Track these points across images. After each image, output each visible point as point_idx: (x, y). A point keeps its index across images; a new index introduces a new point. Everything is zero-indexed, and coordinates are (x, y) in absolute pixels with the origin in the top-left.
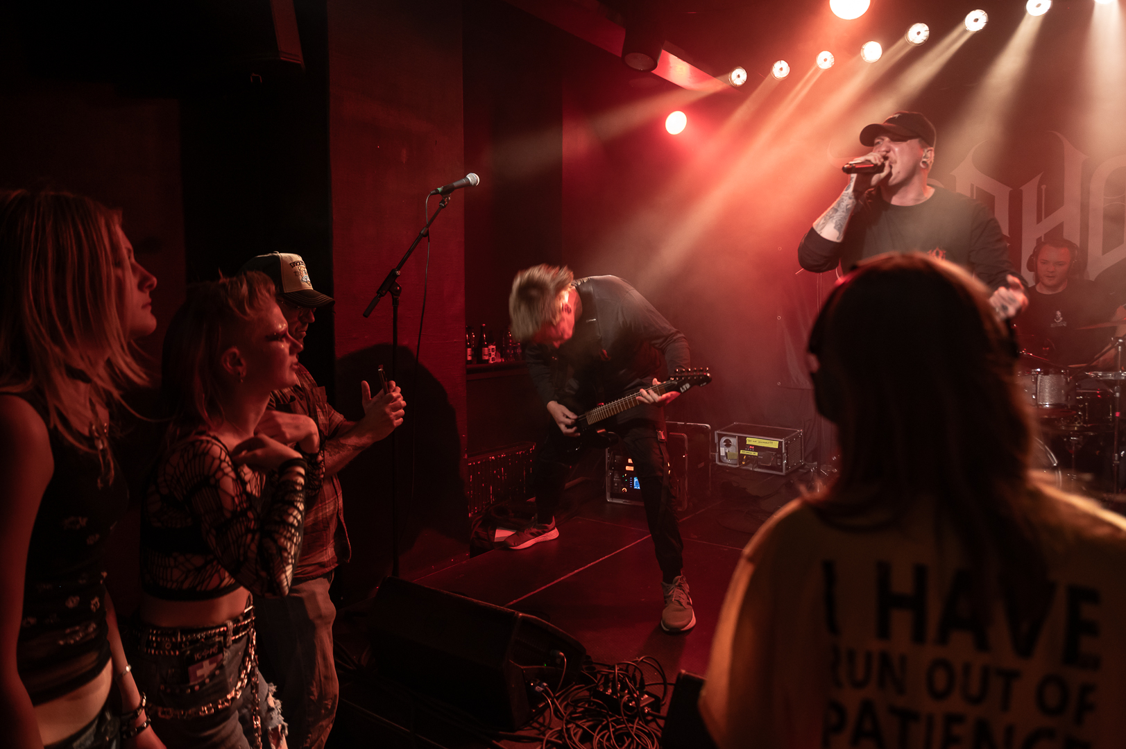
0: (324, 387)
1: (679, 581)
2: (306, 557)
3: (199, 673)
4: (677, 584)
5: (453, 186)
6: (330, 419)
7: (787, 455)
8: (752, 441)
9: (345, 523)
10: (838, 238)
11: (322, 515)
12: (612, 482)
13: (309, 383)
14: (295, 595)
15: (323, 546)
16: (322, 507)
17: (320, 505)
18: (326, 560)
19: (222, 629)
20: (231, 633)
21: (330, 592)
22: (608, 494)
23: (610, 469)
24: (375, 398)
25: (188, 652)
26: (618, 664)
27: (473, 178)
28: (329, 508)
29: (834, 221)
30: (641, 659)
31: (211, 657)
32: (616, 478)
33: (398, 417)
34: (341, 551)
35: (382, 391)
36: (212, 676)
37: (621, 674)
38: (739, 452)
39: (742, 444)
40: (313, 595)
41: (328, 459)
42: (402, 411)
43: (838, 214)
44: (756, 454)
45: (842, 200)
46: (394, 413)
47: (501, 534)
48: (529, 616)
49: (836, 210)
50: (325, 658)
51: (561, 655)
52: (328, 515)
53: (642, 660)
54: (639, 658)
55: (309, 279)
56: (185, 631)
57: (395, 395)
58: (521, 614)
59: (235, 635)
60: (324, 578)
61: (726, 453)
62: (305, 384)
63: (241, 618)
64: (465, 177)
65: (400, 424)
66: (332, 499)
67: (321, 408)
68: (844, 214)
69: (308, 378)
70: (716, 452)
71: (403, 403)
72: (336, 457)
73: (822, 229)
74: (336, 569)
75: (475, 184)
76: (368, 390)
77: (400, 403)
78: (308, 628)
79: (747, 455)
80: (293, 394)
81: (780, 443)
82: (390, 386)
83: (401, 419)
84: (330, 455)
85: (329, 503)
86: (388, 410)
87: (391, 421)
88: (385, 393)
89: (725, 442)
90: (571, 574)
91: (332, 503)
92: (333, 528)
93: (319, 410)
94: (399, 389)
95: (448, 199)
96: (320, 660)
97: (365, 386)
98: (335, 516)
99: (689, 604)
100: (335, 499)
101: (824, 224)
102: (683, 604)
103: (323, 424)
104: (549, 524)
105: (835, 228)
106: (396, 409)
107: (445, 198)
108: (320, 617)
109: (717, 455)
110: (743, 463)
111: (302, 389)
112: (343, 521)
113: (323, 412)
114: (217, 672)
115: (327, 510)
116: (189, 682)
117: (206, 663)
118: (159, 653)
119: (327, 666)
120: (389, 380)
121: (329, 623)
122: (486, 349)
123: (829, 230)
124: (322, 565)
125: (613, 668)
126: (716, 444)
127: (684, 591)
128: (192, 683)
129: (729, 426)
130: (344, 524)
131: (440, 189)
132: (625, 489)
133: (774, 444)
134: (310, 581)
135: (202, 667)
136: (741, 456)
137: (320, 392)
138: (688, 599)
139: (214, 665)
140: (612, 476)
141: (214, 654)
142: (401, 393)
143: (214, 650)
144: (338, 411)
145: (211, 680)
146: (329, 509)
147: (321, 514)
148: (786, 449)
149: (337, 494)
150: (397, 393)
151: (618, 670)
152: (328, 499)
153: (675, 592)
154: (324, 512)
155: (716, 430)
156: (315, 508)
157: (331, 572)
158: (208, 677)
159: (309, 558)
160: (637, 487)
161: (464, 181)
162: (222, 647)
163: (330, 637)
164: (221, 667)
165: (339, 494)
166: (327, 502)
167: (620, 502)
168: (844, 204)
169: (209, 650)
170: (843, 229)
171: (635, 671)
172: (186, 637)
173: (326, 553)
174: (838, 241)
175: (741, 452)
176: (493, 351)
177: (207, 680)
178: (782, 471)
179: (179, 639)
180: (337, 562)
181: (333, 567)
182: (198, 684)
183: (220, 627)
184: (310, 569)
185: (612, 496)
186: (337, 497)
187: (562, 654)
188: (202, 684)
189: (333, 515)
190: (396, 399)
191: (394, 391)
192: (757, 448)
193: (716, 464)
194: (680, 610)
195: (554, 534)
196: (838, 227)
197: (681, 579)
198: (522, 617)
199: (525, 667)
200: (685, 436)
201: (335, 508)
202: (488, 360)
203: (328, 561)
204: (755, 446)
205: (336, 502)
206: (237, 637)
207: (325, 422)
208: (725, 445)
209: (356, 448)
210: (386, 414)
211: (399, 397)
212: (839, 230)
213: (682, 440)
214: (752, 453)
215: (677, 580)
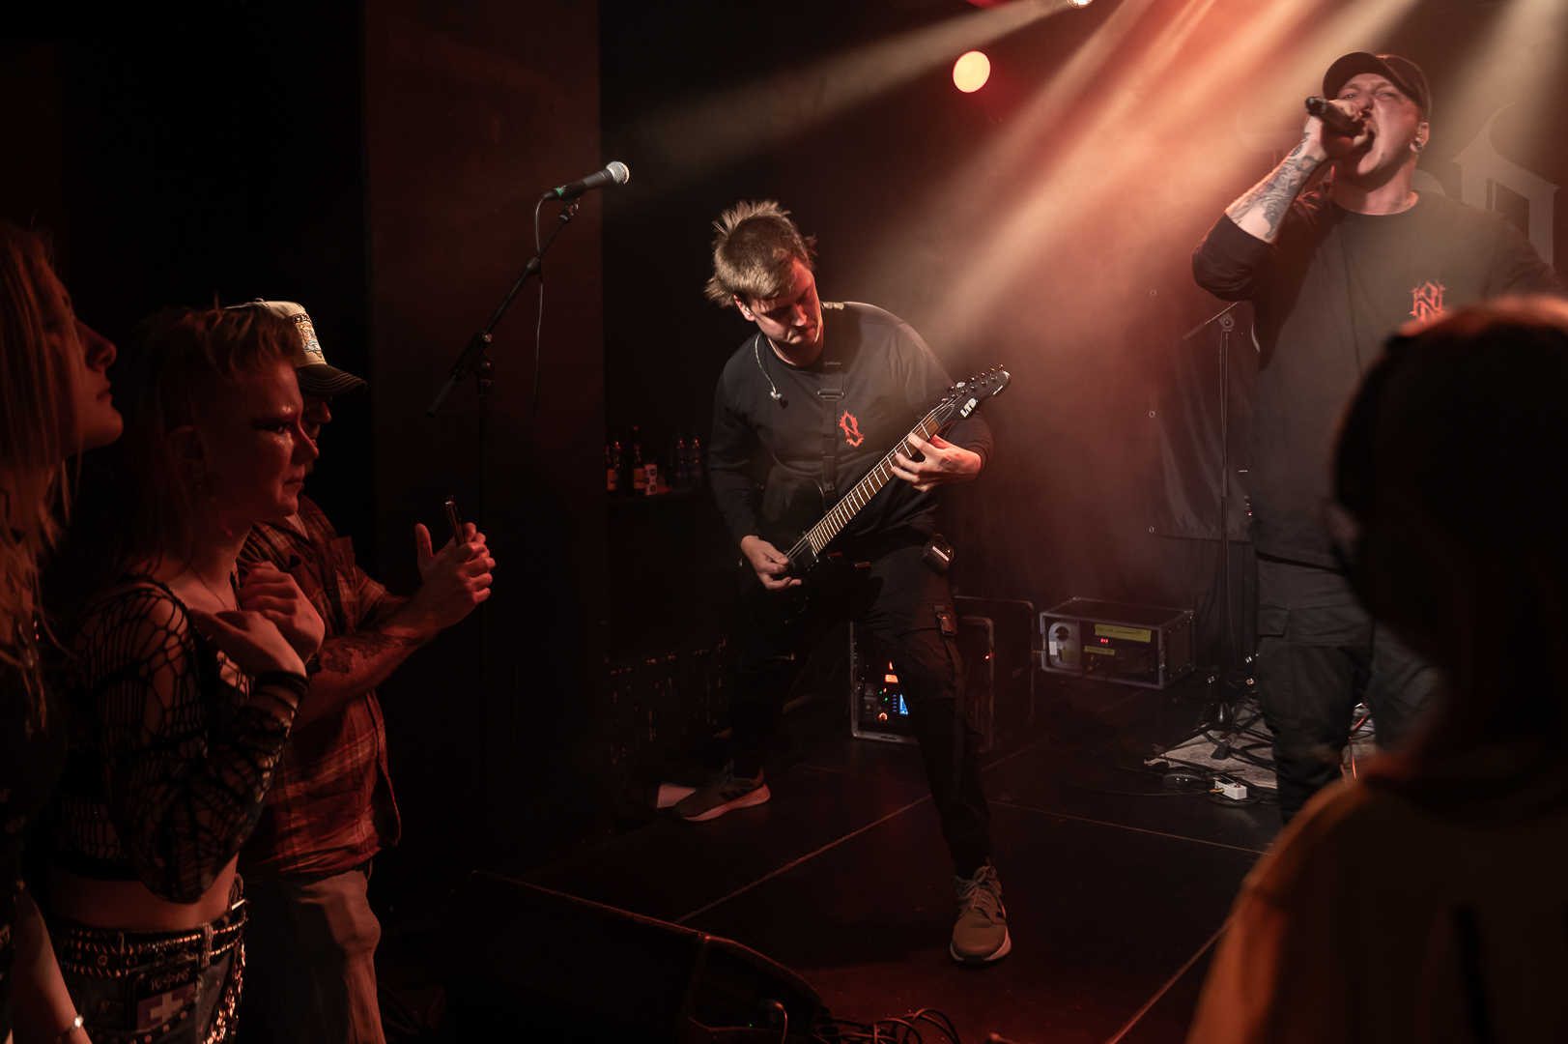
0: (349, 538)
1: (984, 875)
2: (325, 836)
3: (154, 1013)
4: (980, 880)
5: (584, 184)
6: (361, 592)
7: (1166, 653)
8: (1106, 631)
9: (390, 775)
10: (1267, 236)
11: (352, 763)
12: (862, 703)
13: (322, 530)
14: (310, 900)
15: (353, 818)
16: (350, 749)
17: (347, 746)
18: (358, 841)
19: (194, 937)
20: (209, 945)
21: (369, 895)
22: (854, 724)
23: (858, 679)
24: (441, 555)
25: (142, 976)
26: (878, 1023)
27: (618, 170)
28: (363, 750)
29: (1266, 204)
30: (918, 1013)
31: (177, 988)
32: (869, 696)
33: (480, 586)
34: (384, 826)
35: (452, 542)
36: (175, 1021)
37: (882, 1039)
38: (1083, 648)
39: (1087, 636)
40: (341, 899)
41: (361, 663)
42: (487, 576)
43: (1274, 192)
44: (1112, 652)
45: (1284, 171)
46: (474, 580)
47: (669, 795)
48: (723, 940)
49: (1271, 187)
50: (364, 1010)
51: (778, 1008)
52: (361, 762)
53: (920, 1017)
54: (915, 1013)
55: (318, 347)
56: (133, 939)
57: (475, 546)
58: (708, 938)
59: (214, 950)
60: (358, 870)
61: (1059, 652)
62: (315, 532)
63: (226, 920)
64: (603, 168)
65: (486, 598)
66: (367, 735)
67: (344, 575)
68: (1284, 194)
69: (320, 522)
70: (1041, 649)
71: (490, 562)
72: (375, 660)
73: (1242, 215)
74: (374, 858)
75: (621, 182)
76: (426, 541)
77: (485, 562)
78: (336, 958)
79: (1094, 654)
80: (295, 553)
81: (1154, 635)
82: (466, 532)
83: (486, 591)
84: (365, 657)
85: (362, 742)
86: (462, 574)
87: (468, 593)
88: (458, 543)
89: (1057, 631)
90: (792, 865)
91: (367, 742)
92: (369, 787)
93: (341, 578)
94: (482, 538)
95: (574, 209)
96: (356, 1014)
97: (422, 534)
98: (373, 764)
99: (1000, 915)
100: (373, 734)
101: (1247, 208)
102: (990, 916)
103: (348, 603)
104: (755, 778)
105: (1265, 215)
106: (477, 571)
107: (569, 206)
108: (355, 937)
109: (1043, 654)
110: (1090, 668)
111: (311, 543)
112: (386, 773)
113: (348, 581)
114: (184, 1015)
115: (360, 755)
116: (136, 1028)
117: (167, 997)
118: (86, 971)
119: (368, 1025)
120: (464, 522)
121: (370, 949)
122: (641, 470)
123: (1255, 221)
124: (353, 850)
125: (871, 1030)
126: (1041, 636)
127: (991, 892)
128: (140, 1031)
129: (1063, 605)
130: (388, 779)
131: (560, 190)
132: (884, 715)
133: (1144, 636)
134: (334, 877)
135: (160, 1003)
136: (1086, 656)
137: (342, 546)
138: (999, 907)
139: (180, 1003)
140: (862, 692)
141: (182, 983)
142: (485, 543)
143: (183, 976)
144: (374, 579)
145: (171, 1028)
146: (363, 752)
147: (348, 761)
148: (1166, 643)
149: (375, 725)
150: (478, 543)
151: (879, 1034)
152: (361, 736)
153: (976, 895)
154: (354, 758)
155: (1043, 610)
156: (338, 751)
157: (368, 861)
158: (168, 1022)
159: (331, 838)
160: (904, 712)
161: (602, 175)
162: (195, 970)
163: (370, 973)
164: (190, 1007)
165: (378, 727)
166: (359, 740)
167: (876, 737)
168: (1288, 177)
169: (176, 975)
170: (1278, 221)
171: (907, 1036)
172: (135, 948)
173: (358, 831)
174: (1267, 240)
175: (1086, 649)
176: (652, 475)
177: (166, 1028)
178: (1157, 683)
179: (123, 950)
180: (378, 845)
181: (371, 854)
182: (151, 1033)
183: (190, 933)
184: (332, 857)
185: (862, 728)
186: (377, 731)
187: (779, 1005)
188: (158, 1034)
189: (369, 763)
190: (477, 554)
191: (474, 540)
192: (1114, 643)
193: (1042, 671)
194: (985, 926)
195: (760, 796)
196: (1270, 216)
197: (989, 872)
198: (711, 941)
199: (716, 1029)
200: (989, 622)
201: (372, 751)
202: (644, 490)
203: (362, 843)
204: (1110, 639)
205: (374, 739)
206: (218, 952)
207: (352, 599)
208: (1059, 638)
209: (409, 641)
210: (460, 582)
211: (482, 551)
212: (1272, 221)
213: (985, 630)
214: (1106, 651)
215: (981, 874)
